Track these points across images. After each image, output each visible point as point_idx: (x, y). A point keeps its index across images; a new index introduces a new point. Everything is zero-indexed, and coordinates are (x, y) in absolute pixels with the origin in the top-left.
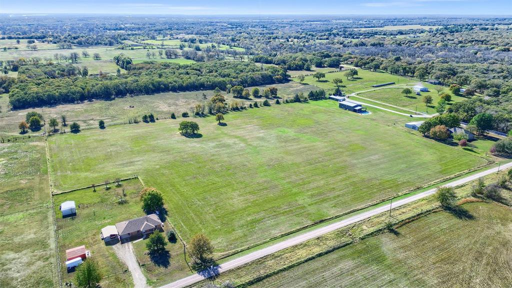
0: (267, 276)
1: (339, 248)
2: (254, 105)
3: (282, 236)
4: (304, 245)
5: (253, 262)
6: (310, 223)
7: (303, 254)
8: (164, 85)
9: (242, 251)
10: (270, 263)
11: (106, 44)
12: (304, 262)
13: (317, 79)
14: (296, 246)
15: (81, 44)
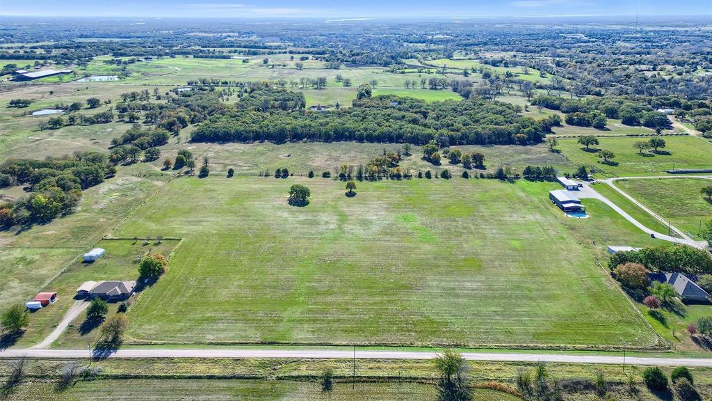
0: (136, 377)
1: (241, 378)
2: (426, 174)
3: (211, 344)
4: (215, 361)
5: (146, 359)
6: (258, 340)
7: (199, 369)
8: (350, 133)
9: (155, 344)
10: (157, 366)
11: (381, 64)
12: (185, 378)
13: (585, 146)
14: (204, 359)
15: (355, 63)
